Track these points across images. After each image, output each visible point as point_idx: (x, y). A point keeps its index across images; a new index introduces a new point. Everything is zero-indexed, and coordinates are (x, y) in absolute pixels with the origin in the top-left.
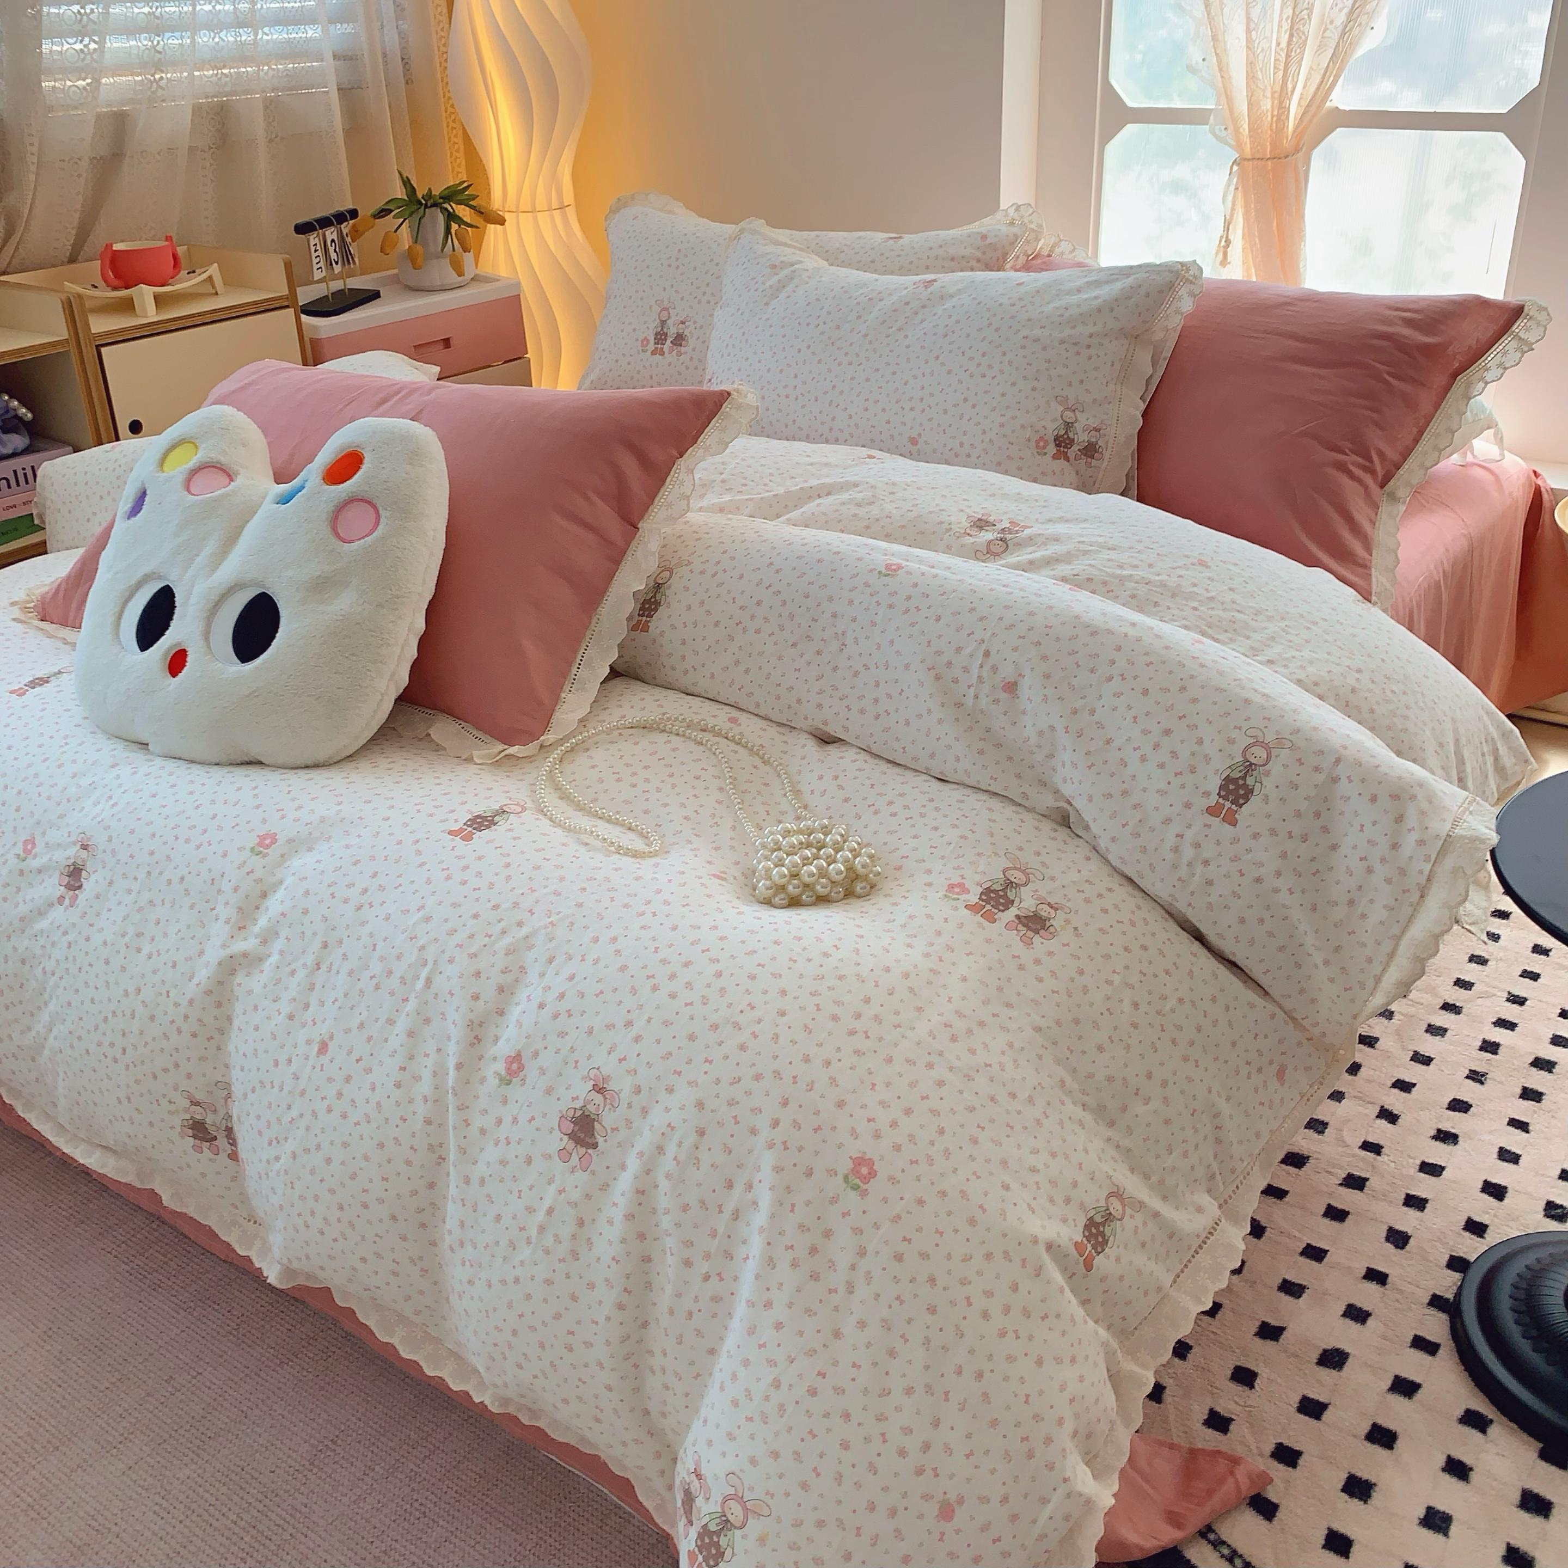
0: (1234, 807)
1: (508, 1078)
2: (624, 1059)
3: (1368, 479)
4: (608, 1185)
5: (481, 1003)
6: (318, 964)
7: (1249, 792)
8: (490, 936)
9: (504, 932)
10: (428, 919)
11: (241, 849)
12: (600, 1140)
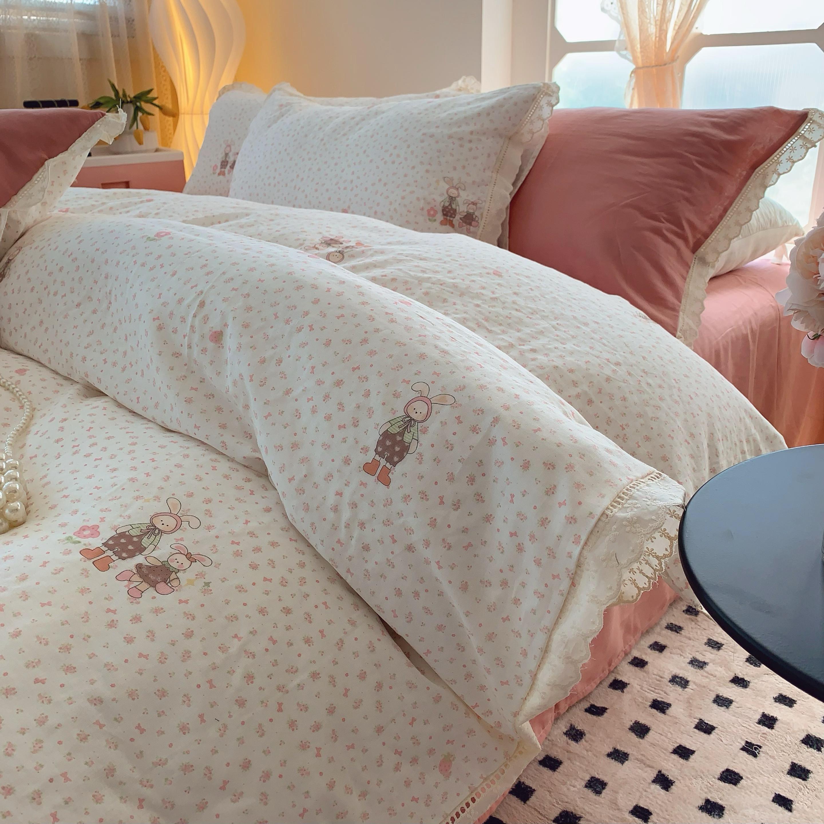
0: (388, 465)
7: (405, 449)
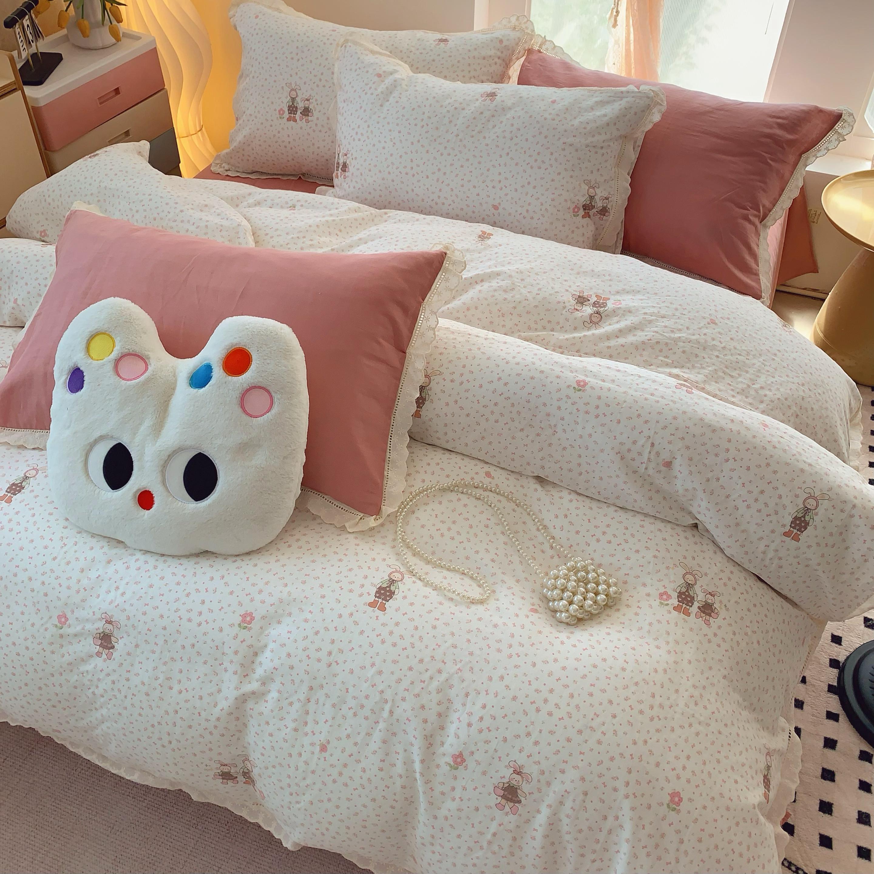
0: (798, 532)
1: (456, 766)
2: (531, 755)
3: (756, 221)
4: (530, 821)
5: (429, 724)
6: (308, 699)
7: (807, 525)
8: (424, 682)
9: (431, 678)
10: (380, 673)
11: (232, 625)
12: (523, 799)
